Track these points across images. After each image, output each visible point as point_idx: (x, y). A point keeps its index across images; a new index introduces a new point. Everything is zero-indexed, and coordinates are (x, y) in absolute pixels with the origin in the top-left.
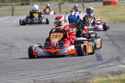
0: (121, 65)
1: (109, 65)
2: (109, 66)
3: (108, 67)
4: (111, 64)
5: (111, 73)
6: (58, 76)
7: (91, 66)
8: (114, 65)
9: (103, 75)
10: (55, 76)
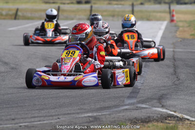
0: (158, 107)
1: (140, 107)
2: (137, 109)
3: (135, 111)
4: (144, 106)
5: (132, 120)
6: (44, 121)
7: (110, 107)
8: (147, 106)
9: (117, 122)
10: (40, 121)
